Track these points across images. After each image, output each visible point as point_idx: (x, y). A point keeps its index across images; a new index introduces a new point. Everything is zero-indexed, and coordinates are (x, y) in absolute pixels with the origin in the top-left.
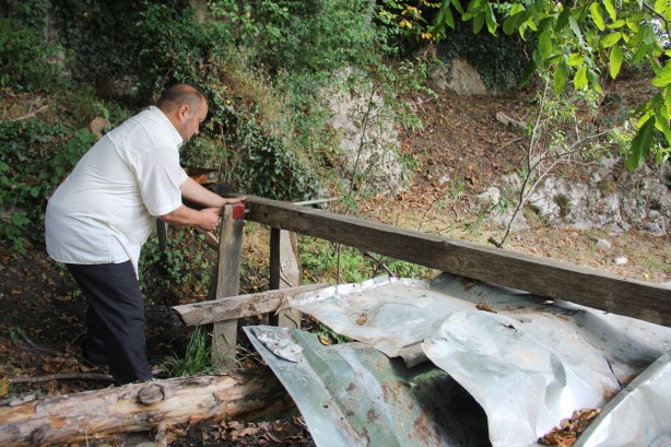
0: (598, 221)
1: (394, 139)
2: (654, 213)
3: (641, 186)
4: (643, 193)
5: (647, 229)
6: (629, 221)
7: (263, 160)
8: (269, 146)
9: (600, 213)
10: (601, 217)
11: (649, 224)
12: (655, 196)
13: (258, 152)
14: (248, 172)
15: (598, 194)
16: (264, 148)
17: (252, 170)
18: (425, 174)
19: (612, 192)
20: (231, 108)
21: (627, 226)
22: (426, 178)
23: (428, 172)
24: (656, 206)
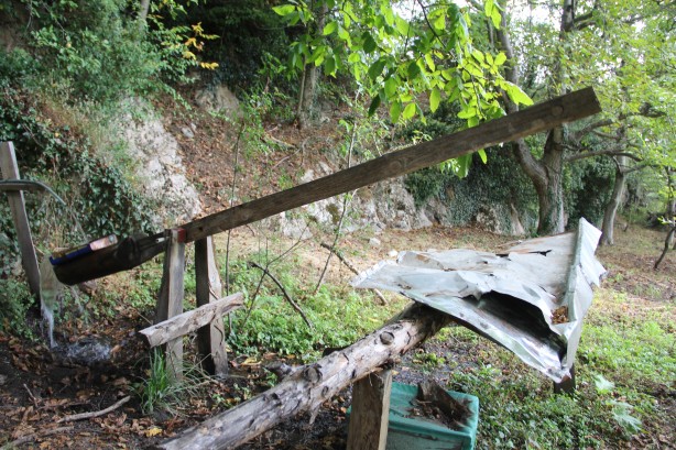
0: (362, 224)
1: (180, 165)
2: (401, 212)
3: (389, 191)
4: (391, 197)
5: (398, 226)
6: (385, 222)
7: (102, 192)
8: (108, 177)
9: (363, 217)
10: (364, 220)
11: (399, 222)
12: (400, 199)
13: (99, 184)
14: (87, 205)
15: (359, 201)
16: (104, 180)
17: (91, 203)
18: (214, 196)
19: (369, 197)
20: (59, 142)
21: (383, 226)
22: (216, 200)
23: (217, 193)
24: (402, 207)
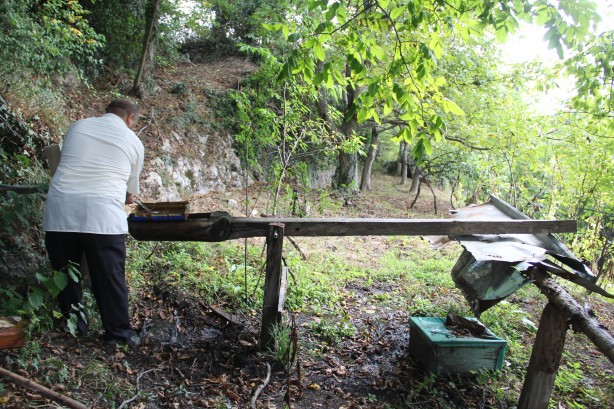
2: (234, 173)
3: (225, 155)
4: (227, 160)
5: (234, 186)
11: (235, 182)
24: (234, 169)
